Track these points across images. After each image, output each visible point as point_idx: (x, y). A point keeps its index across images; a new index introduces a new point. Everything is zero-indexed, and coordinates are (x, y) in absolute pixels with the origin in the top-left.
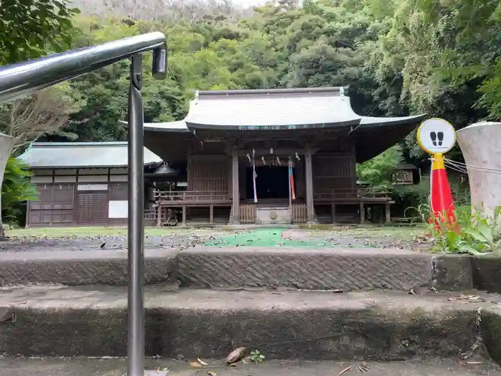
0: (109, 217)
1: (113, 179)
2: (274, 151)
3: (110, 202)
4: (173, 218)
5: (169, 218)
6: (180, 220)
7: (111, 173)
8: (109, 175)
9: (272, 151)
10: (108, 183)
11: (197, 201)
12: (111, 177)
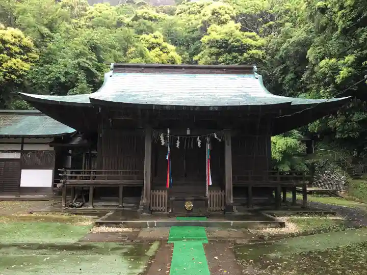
0: (21, 186)
1: (26, 148)
2: (191, 132)
3: (23, 171)
4: (79, 197)
5: (76, 197)
6: (87, 200)
7: (25, 141)
8: (23, 144)
9: (188, 132)
10: (22, 151)
11: (106, 181)
12: (24, 145)
